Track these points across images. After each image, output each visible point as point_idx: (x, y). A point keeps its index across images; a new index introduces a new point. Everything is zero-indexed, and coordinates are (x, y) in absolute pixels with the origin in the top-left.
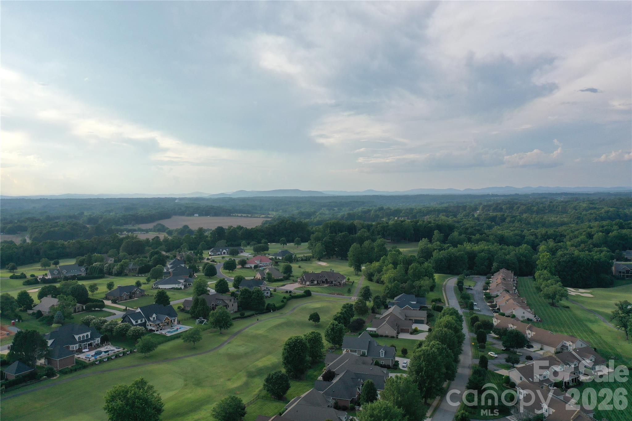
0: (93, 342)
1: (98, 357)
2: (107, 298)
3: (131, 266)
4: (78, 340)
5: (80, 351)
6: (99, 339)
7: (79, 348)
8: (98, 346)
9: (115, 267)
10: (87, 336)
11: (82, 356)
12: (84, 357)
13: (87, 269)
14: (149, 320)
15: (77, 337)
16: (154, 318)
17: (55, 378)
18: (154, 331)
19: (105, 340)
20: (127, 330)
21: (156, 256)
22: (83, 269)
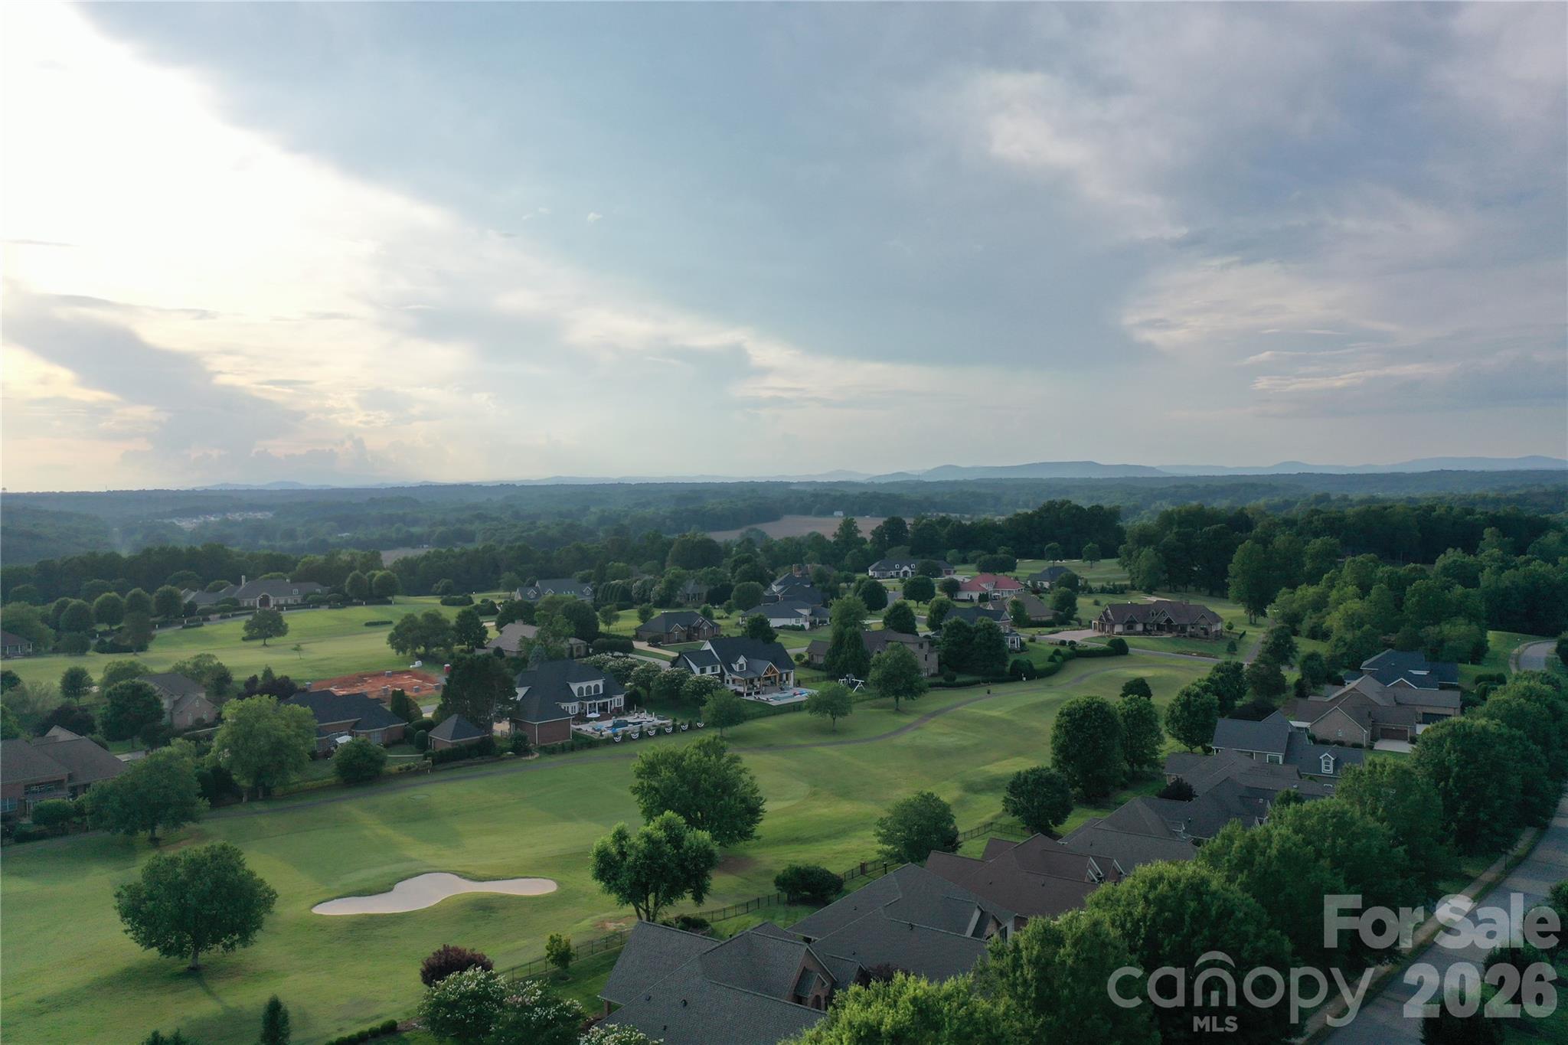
0: (608, 700)
1: (619, 730)
2: (638, 638)
3: (690, 587)
4: (577, 695)
5: (581, 718)
6: (621, 697)
7: (579, 713)
8: (618, 712)
9: (657, 588)
10: (597, 687)
11: (586, 728)
12: (590, 730)
13: (595, 591)
14: (731, 670)
15: (575, 687)
16: (741, 666)
17: (530, 758)
18: (741, 694)
19: (634, 702)
20: (681, 683)
21: (745, 567)
22: (588, 589)
